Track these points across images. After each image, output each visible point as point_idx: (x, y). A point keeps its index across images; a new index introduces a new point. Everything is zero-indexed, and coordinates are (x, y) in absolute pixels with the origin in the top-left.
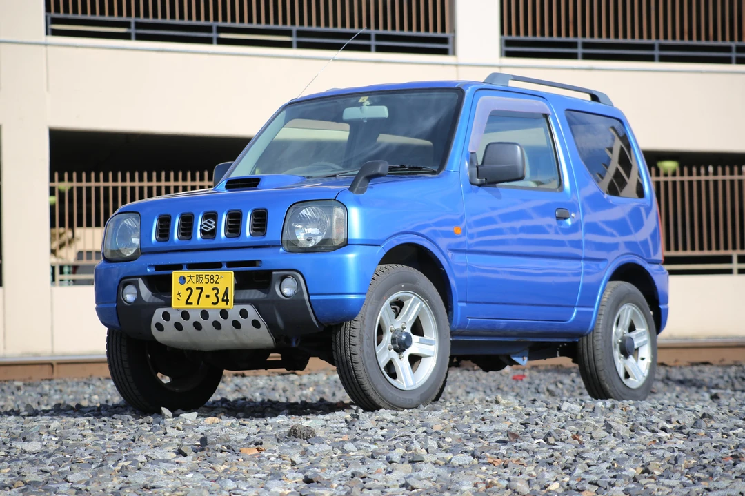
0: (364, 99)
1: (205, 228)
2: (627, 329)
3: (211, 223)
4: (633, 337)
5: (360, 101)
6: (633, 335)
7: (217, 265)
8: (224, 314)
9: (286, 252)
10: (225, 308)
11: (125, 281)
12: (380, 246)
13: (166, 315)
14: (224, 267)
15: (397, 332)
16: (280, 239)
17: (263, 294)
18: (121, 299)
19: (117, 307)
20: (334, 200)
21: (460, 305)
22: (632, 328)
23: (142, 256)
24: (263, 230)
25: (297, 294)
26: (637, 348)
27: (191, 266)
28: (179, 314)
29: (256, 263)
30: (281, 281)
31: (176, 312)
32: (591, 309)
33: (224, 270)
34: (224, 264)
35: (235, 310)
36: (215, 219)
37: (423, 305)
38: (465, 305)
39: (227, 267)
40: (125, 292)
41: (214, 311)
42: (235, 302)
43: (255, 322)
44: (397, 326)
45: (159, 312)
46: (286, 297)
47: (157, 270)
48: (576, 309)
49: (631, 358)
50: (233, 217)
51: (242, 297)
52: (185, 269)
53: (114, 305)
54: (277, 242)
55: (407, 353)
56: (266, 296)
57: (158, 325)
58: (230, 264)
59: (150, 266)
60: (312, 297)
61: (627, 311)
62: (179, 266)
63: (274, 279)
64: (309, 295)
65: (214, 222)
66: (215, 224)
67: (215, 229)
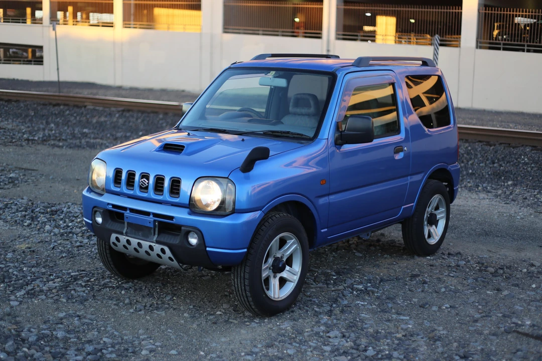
0: (272, 73)
1: (142, 184)
2: (434, 209)
3: (145, 182)
4: (437, 214)
6: (437, 212)
7: (147, 214)
8: (151, 248)
9: (192, 213)
10: (152, 244)
11: (95, 209)
12: (261, 210)
13: (117, 239)
14: (151, 216)
15: (277, 260)
16: (188, 203)
17: (176, 241)
18: (93, 218)
19: (92, 224)
20: (227, 178)
21: (322, 231)
22: (437, 208)
23: (106, 195)
24: (178, 193)
25: (198, 245)
26: (438, 220)
27: (132, 210)
28: (125, 240)
29: (171, 218)
30: (187, 234)
31: (123, 239)
32: (413, 204)
33: (151, 219)
34: (151, 214)
35: (157, 248)
36: (148, 179)
37: (296, 241)
38: (326, 230)
39: (153, 217)
40: (96, 216)
41: (146, 244)
42: (158, 242)
43: (170, 258)
44: (279, 255)
45: (114, 236)
46: (191, 245)
47: (113, 207)
48: (403, 207)
49: (434, 227)
50: (159, 180)
51: (162, 240)
52: (128, 211)
53: (91, 222)
54: (187, 204)
55: (279, 275)
56: (177, 242)
57: (113, 243)
58: (155, 215)
59: (108, 204)
60: (208, 249)
61: (436, 199)
62: (125, 209)
63: (183, 233)
64: (206, 247)
65: (147, 182)
66: (148, 183)
67: (148, 186)
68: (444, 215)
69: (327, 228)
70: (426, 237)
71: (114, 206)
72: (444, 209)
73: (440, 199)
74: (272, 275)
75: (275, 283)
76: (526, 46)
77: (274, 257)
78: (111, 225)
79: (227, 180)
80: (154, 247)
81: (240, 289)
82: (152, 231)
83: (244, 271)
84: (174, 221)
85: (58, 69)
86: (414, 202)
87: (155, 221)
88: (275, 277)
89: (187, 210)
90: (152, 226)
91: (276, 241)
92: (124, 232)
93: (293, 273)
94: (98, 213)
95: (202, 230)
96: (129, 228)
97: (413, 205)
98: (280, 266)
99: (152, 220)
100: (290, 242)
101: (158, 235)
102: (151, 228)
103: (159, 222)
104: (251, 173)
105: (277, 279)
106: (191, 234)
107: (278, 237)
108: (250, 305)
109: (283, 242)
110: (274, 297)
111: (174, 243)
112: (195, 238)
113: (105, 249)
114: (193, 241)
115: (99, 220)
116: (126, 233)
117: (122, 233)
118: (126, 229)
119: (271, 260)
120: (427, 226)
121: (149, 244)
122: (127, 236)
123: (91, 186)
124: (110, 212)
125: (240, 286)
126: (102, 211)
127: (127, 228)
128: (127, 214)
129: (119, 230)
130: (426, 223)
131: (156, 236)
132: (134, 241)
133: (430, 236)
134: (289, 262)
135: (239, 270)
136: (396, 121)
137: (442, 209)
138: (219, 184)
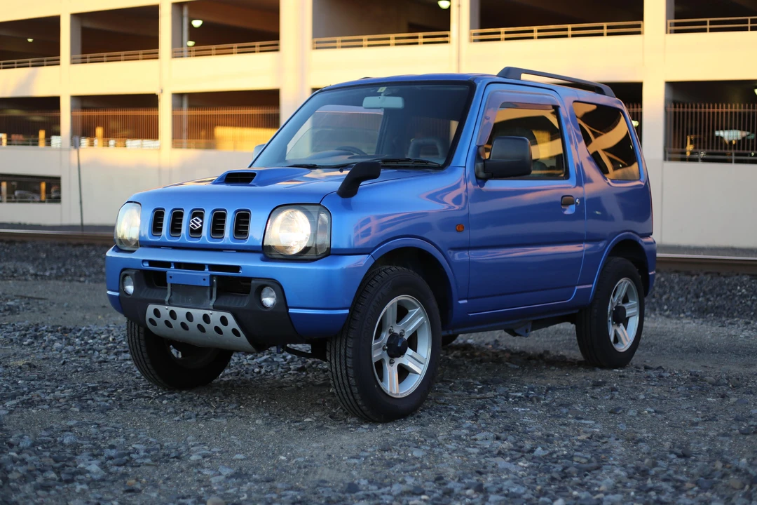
0: (382, 89)
1: (193, 226)
2: (621, 300)
3: (198, 221)
4: (626, 308)
5: (379, 91)
6: (626, 306)
7: (200, 267)
8: (206, 318)
9: (267, 259)
10: (208, 312)
11: (124, 273)
12: (369, 254)
13: (157, 313)
14: (207, 270)
15: (393, 336)
16: (261, 244)
17: (243, 303)
18: (121, 289)
19: (119, 297)
20: (319, 204)
21: (461, 302)
22: (625, 300)
23: (140, 249)
24: (246, 233)
25: (275, 306)
26: (628, 318)
27: (179, 265)
28: (168, 312)
29: (237, 269)
30: (260, 290)
31: (165, 310)
32: (590, 286)
33: (207, 273)
34: (207, 267)
35: (215, 316)
36: (202, 218)
37: (421, 311)
38: (466, 301)
39: (210, 270)
40: (125, 283)
41: (198, 314)
42: (216, 308)
43: (235, 331)
44: (397, 331)
45: (151, 308)
46: (266, 307)
47: (150, 266)
48: (577, 288)
49: (622, 326)
50: (219, 218)
51: (222, 304)
52: (173, 267)
53: (117, 294)
54: (258, 247)
55: (398, 361)
56: (245, 305)
57: (151, 320)
58: (212, 267)
59: (144, 261)
60: (291, 311)
61: (624, 284)
62: (167, 264)
63: (253, 290)
64: (288, 308)
65: (201, 221)
66: (202, 223)
67: (201, 228)
68: (636, 310)
69: (467, 299)
70: (612, 339)
71: (152, 263)
72: (635, 302)
73: (629, 286)
74: (387, 359)
75: (391, 372)
76: (733, 154)
77: (390, 332)
78: (147, 293)
79: (318, 207)
80: (211, 317)
81: (339, 374)
82: (208, 294)
83: (346, 345)
84: (241, 273)
85: (81, 202)
86: (592, 284)
87: (212, 276)
88: (391, 363)
89: (259, 256)
90: (207, 284)
91: (392, 305)
92: (167, 300)
93: (418, 360)
94: (128, 278)
95: (281, 283)
96: (173, 293)
97: (591, 288)
98: (399, 345)
99: (208, 275)
100: (413, 312)
101: (217, 298)
102: (207, 287)
103: (219, 277)
104: (355, 199)
105: (396, 365)
106: (266, 290)
107: (394, 301)
108: (355, 400)
109: (402, 312)
110: (391, 392)
111: (240, 306)
112: (273, 297)
113: (139, 340)
114: (269, 301)
115: (130, 289)
116: (169, 301)
117: (163, 303)
118: (169, 295)
119: (385, 336)
120: (613, 324)
121: (203, 312)
122: (170, 305)
123: (118, 245)
124: (145, 273)
125: (339, 370)
126: (134, 273)
127: (171, 295)
128: (171, 271)
129: (160, 298)
130: (610, 319)
131: (214, 299)
132: (181, 312)
133: (617, 339)
134: (412, 343)
135: (338, 346)
136: (561, 155)
137: (633, 302)
138: (308, 213)
